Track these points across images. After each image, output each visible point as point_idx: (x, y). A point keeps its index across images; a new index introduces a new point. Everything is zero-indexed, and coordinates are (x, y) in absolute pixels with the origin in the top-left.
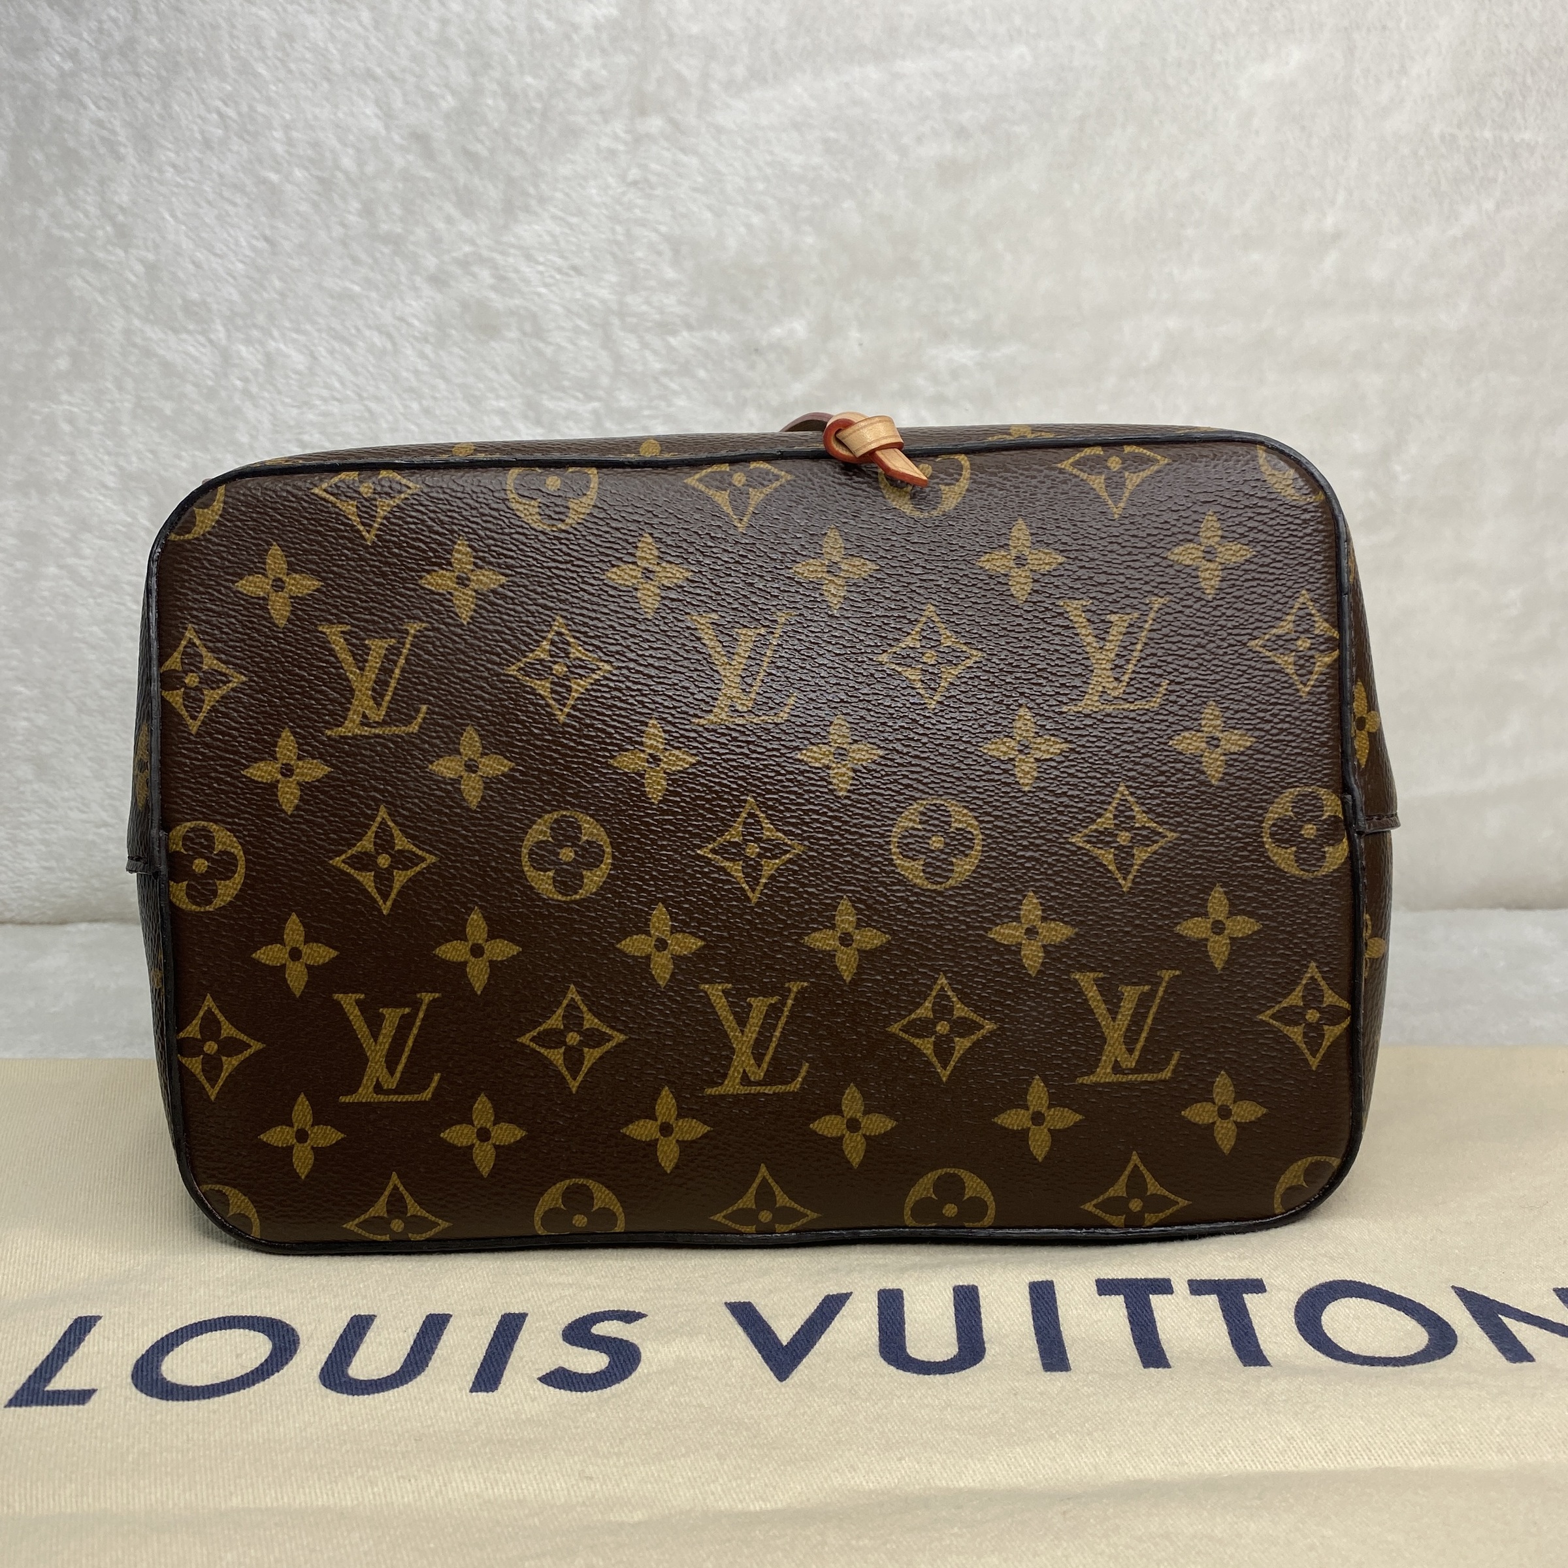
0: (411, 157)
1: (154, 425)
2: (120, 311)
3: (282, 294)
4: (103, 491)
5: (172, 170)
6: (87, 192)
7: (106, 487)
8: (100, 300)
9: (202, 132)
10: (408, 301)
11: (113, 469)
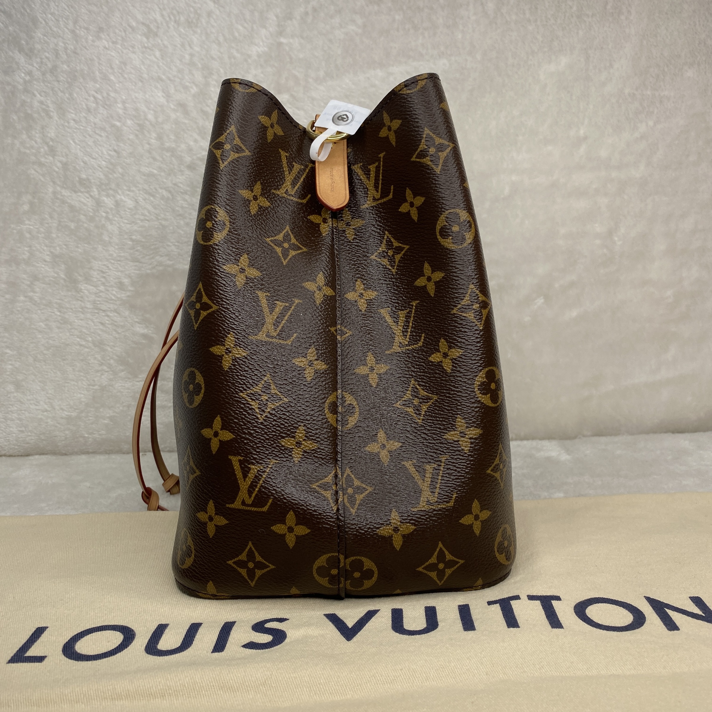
0: (178, 114)
1: (67, 233)
2: (51, 184)
3: (122, 175)
4: (45, 263)
5: (72, 122)
6: (37, 133)
7: (45, 261)
8: (42, 179)
9: (87, 105)
10: (177, 177)
11: (48, 253)
